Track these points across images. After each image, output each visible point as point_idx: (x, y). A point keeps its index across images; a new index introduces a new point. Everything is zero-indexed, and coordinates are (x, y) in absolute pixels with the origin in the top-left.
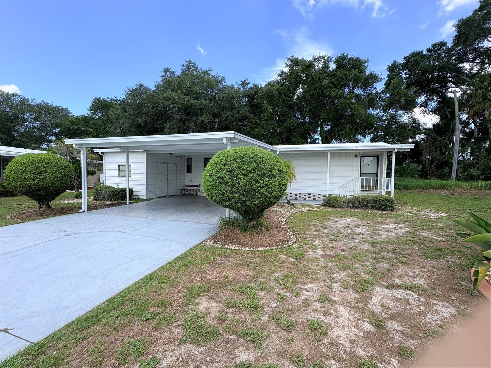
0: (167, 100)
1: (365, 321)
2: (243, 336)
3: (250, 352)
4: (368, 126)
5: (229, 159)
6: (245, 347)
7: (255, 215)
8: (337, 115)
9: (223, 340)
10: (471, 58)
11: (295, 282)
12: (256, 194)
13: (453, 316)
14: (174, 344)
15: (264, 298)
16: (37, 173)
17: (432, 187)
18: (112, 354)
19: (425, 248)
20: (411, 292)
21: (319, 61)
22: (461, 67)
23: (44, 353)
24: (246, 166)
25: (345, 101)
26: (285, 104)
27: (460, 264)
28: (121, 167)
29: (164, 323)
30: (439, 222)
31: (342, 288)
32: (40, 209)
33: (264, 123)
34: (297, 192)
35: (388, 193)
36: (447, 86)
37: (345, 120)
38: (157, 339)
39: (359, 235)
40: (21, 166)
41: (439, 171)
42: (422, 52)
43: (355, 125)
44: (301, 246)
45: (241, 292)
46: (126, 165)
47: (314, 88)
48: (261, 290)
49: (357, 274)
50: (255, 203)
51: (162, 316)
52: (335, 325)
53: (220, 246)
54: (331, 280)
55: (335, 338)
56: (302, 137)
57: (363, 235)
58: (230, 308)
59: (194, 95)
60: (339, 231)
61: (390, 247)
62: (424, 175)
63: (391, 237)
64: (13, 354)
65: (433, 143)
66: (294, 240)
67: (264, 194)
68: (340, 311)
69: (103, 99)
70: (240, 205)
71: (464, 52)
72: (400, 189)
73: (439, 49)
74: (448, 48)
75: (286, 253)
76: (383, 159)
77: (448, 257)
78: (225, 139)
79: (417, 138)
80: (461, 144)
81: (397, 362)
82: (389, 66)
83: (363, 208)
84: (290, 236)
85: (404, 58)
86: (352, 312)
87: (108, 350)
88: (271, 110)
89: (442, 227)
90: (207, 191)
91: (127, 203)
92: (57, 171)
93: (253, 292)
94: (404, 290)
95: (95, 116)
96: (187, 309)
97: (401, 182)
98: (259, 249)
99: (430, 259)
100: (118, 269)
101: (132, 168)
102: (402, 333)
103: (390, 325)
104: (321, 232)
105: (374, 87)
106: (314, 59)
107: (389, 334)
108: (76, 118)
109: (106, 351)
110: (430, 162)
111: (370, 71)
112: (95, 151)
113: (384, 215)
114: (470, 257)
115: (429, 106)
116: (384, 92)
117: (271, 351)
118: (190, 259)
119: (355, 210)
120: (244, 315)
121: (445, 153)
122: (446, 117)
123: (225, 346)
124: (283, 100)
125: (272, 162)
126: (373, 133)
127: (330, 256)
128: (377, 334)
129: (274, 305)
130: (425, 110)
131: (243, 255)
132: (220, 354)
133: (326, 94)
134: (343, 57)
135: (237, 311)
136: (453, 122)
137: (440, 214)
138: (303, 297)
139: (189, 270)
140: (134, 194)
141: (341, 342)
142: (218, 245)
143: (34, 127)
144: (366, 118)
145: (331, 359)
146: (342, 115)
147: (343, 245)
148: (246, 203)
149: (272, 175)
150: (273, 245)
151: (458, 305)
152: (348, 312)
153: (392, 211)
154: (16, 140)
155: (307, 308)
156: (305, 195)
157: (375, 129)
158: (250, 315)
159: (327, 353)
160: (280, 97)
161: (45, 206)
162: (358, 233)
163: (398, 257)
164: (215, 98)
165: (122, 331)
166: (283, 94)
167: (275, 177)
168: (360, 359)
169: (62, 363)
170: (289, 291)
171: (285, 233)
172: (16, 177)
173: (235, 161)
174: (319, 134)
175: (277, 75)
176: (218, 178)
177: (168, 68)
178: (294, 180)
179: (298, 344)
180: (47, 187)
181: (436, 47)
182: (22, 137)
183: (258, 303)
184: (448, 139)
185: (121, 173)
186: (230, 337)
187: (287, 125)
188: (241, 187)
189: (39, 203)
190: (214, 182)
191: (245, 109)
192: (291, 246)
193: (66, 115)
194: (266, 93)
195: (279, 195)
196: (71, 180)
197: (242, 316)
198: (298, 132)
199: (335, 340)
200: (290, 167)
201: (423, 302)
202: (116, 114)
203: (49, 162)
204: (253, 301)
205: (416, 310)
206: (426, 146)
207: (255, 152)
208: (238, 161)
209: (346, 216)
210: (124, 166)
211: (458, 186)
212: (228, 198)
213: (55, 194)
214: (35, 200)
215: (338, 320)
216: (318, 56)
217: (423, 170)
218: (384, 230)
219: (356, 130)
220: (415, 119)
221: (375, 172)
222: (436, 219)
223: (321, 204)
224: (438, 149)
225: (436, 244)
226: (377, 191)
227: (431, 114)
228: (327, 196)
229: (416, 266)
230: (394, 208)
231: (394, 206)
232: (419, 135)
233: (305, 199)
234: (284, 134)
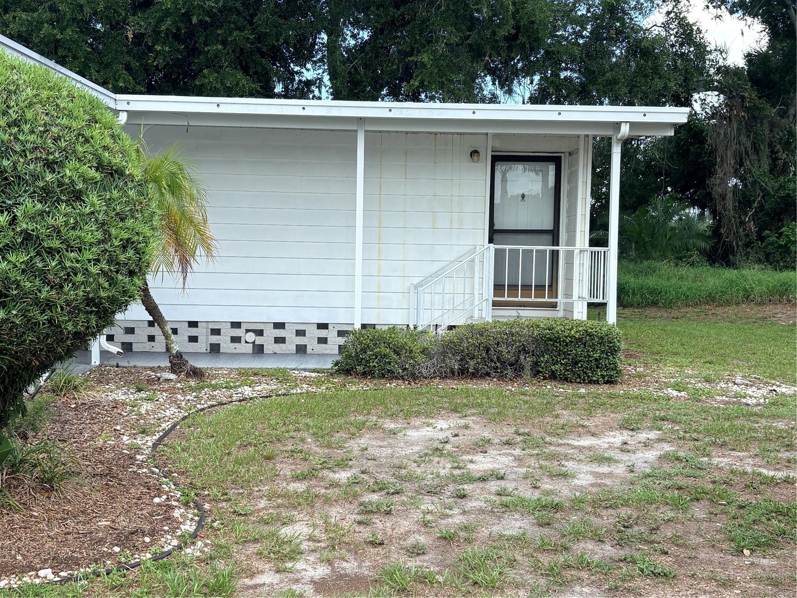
4: (522, 39)
17: (747, 297)
19: (732, 510)
30: (774, 417)
34: (223, 316)
35: (597, 308)
39: (483, 479)
41: (767, 236)
43: (470, 29)
44: (219, 552)
56: (246, 70)
57: (502, 482)
60: (403, 472)
61: (606, 520)
62: (719, 250)
63: (608, 482)
65: (749, 128)
66: (189, 527)
67: (18, 286)
72: (639, 305)
79: (697, 107)
83: (502, 377)
84: (172, 508)
89: (786, 431)
97: (641, 280)
99: (752, 551)
104: (323, 479)
110: (740, 202)
113: (581, 401)
119: (473, 386)
125: (65, 121)
126: (541, 69)
127: (355, 581)
137: (775, 387)
147: (415, 528)
149: (60, 184)
150: (72, 557)
153: (610, 382)
156: (260, 333)
157: (547, 53)
162: (478, 475)
163: (637, 555)
167: (78, 196)
171: (146, 499)
174: (321, 60)
178: (200, 251)
192: (169, 554)
198: (224, 43)
200: (180, 187)
206: (725, 135)
209: (430, 412)
217: (716, 231)
218: (582, 457)
219: (477, 53)
220: (688, 24)
221: (548, 225)
222: (765, 406)
223: (329, 365)
224: (765, 150)
225: (768, 493)
226: (554, 306)
227: (740, 13)
228: (354, 333)
229: (703, 585)
230: (619, 372)
231: (620, 366)
232: (702, 95)
233: (259, 350)
234: (158, 48)
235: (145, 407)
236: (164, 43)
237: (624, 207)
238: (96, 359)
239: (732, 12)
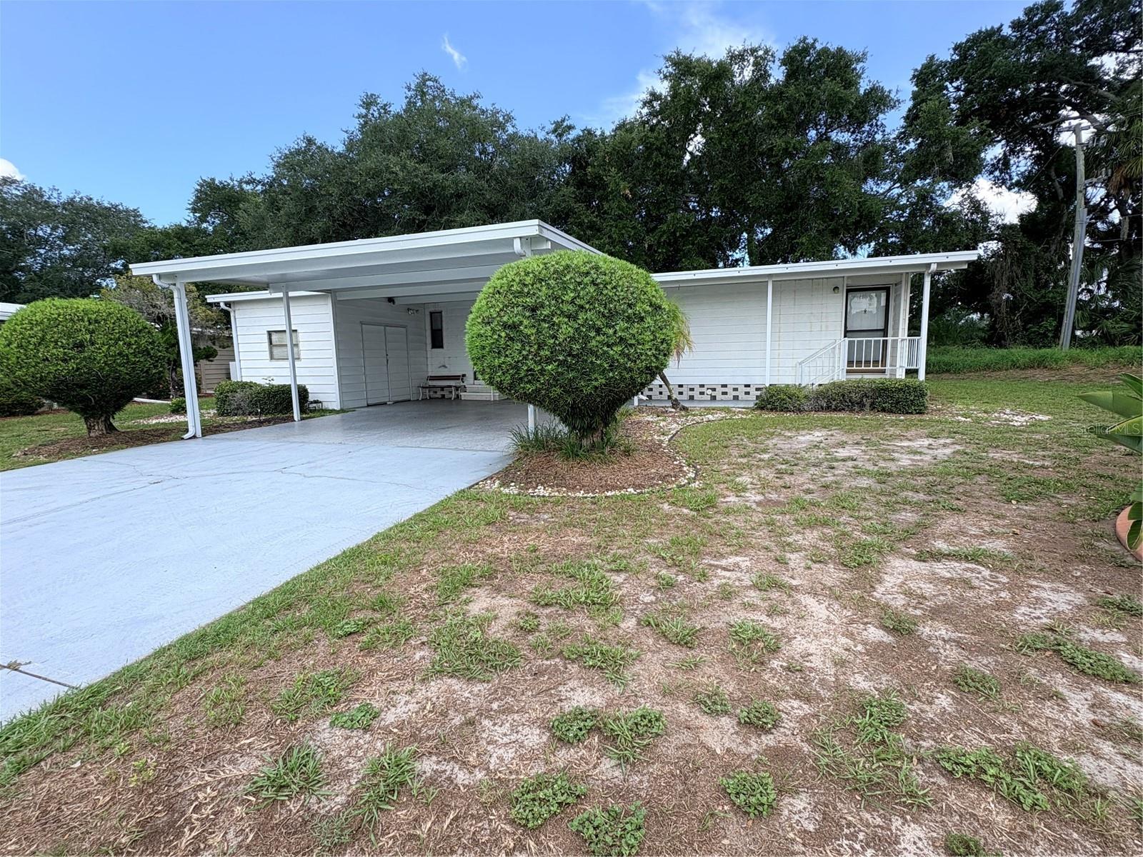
0: (376, 174)
1: (867, 623)
2: (576, 659)
3: (595, 690)
4: (864, 222)
5: (528, 280)
6: (582, 680)
7: (597, 419)
8: (789, 198)
9: (531, 668)
10: (1121, 39)
11: (697, 553)
12: (598, 362)
13: (1080, 608)
14: (413, 680)
15: (626, 586)
16: (71, 346)
17: (1015, 365)
18: (264, 704)
19: (1004, 480)
20: (974, 566)
21: (744, 60)
22: (1093, 66)
23: (103, 705)
24: (572, 295)
25: (807, 161)
26: (662, 176)
27: (1090, 509)
28: (274, 337)
29: (387, 639)
30: (1033, 432)
31: (810, 563)
32: (90, 432)
33: (611, 226)
34: (694, 381)
35: (911, 372)
36: (1058, 116)
37: (808, 209)
38: (371, 671)
39: (844, 460)
40: (32, 329)
41: (1031, 328)
42: (1000, 29)
43: (831, 220)
44: (708, 486)
45: (568, 575)
46: (285, 331)
47: (731, 131)
48: (617, 571)
49: (844, 534)
50: (595, 384)
51: (382, 627)
52: (795, 633)
53: (516, 492)
54: (784, 547)
55: (797, 657)
56: (704, 257)
57: (855, 462)
58: (542, 606)
59: (441, 161)
60: (798, 456)
61: (920, 481)
62: (994, 338)
63: (920, 464)
64: (28, 709)
65: (1019, 261)
66: (691, 475)
67: (618, 362)
68: (808, 606)
69: (221, 183)
70: (559, 391)
71: (1106, 25)
72: (937, 372)
73: (1042, 22)
74: (1064, 15)
75: (671, 500)
76: (900, 295)
77: (1058, 496)
78: (519, 240)
79: (981, 251)
80: (1087, 260)
81: (949, 699)
82: (916, 70)
83: (852, 411)
84: (682, 466)
85: (955, 49)
86: (836, 607)
87: (254, 694)
88: (627, 191)
89: (1042, 440)
90: (479, 362)
91: (296, 418)
92: (119, 339)
93: (597, 575)
94: (957, 561)
95: (205, 225)
96: (442, 613)
97: (940, 358)
98: (609, 494)
99: (1018, 502)
100: (275, 542)
101: (301, 337)
102: (958, 643)
103: (927, 629)
104: (755, 457)
105: (879, 123)
106: (732, 57)
107: (926, 647)
108: (161, 233)
109: (251, 697)
110: (1011, 308)
111: (870, 81)
112: (211, 298)
113: (901, 423)
114: (1113, 495)
115: (1013, 168)
116: (903, 137)
117: (646, 686)
118: (446, 517)
119: (835, 415)
120: (580, 620)
121: (1046, 285)
122: (1054, 196)
123: (534, 679)
124: (657, 165)
125: (635, 285)
126: (876, 239)
127: (777, 503)
128: (899, 648)
129: (649, 598)
130: (1003, 179)
131: (572, 507)
132: (523, 694)
133: (761, 145)
134: (803, 47)
135: (560, 612)
136: (1068, 208)
137: (1034, 416)
138: (716, 582)
139: (442, 538)
140: (311, 398)
141: (813, 665)
142: (513, 490)
143: (63, 259)
144: (859, 202)
145: (791, 698)
146: (800, 197)
147: (807, 481)
148: (574, 385)
149: (635, 314)
150: (641, 484)
151: (1089, 586)
152: (827, 608)
153: (920, 413)
154: (25, 291)
155: (727, 603)
156: (714, 390)
157: (880, 229)
158: (591, 618)
159: (779, 686)
160: (648, 158)
161: (102, 426)
162: (841, 458)
163: (941, 500)
164: (490, 167)
165: (289, 658)
166: (656, 149)
167: (642, 319)
168: (861, 695)
169: (144, 723)
170: (684, 571)
171: (670, 462)
172: (23, 357)
173: (543, 283)
174: (744, 248)
175: (640, 104)
176: (505, 326)
177: (372, 95)
178: (686, 348)
179: (709, 671)
180: (99, 379)
181: (1035, 15)
182: (37, 283)
183: (611, 594)
184: (1055, 251)
185: (276, 351)
186: (545, 662)
187: (668, 226)
188: (560, 344)
189: (86, 420)
190: (496, 337)
191: (565, 190)
192: (684, 485)
193: (136, 225)
194: (614, 149)
195: (653, 365)
196: (157, 361)
197: (573, 622)
198: (693, 244)
199: (798, 661)
201: (1004, 584)
202: (254, 217)
203: (99, 318)
204: (598, 593)
205: (990, 600)
206: (1001, 268)
207: (591, 262)
208: (552, 282)
209: (811, 427)
210: (283, 334)
211: (1076, 361)
212: (532, 376)
213: (122, 396)
214: (76, 411)
215: (802, 622)
216: (741, 48)
217: (992, 327)
218: (903, 451)
219: (835, 233)
220: (977, 201)
221: (881, 326)
222: (1027, 426)
223: (752, 405)
224: (1031, 274)
225: (1029, 472)
226: (883, 372)
227: (1016, 189)
228: (766, 388)
229: (984, 516)
230: (926, 408)
231: (926, 405)
232: (985, 244)
233: (714, 398)
234: (660, 250)
235: (662, 424)
236: (663, 248)
237: (931, 316)
238: (636, 403)
239: (1009, 189)
